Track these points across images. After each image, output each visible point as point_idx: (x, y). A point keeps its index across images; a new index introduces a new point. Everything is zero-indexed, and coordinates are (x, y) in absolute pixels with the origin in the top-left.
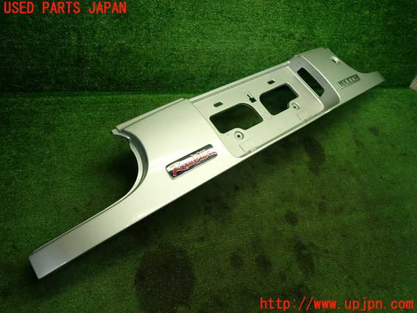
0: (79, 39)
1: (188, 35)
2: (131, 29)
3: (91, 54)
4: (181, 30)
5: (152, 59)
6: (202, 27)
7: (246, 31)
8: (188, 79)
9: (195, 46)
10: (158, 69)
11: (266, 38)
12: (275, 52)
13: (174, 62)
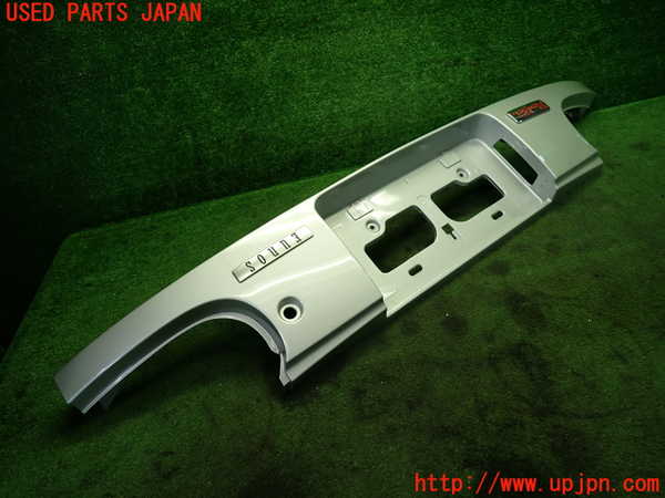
0: (195, 136)
1: (319, 99)
2: (249, 109)
3: (211, 152)
4: (307, 95)
5: (282, 141)
6: (331, 84)
7: (392, 73)
8: (335, 156)
9: (331, 110)
10: (293, 151)
11: (424, 74)
12: (443, 90)
13: (311, 138)
